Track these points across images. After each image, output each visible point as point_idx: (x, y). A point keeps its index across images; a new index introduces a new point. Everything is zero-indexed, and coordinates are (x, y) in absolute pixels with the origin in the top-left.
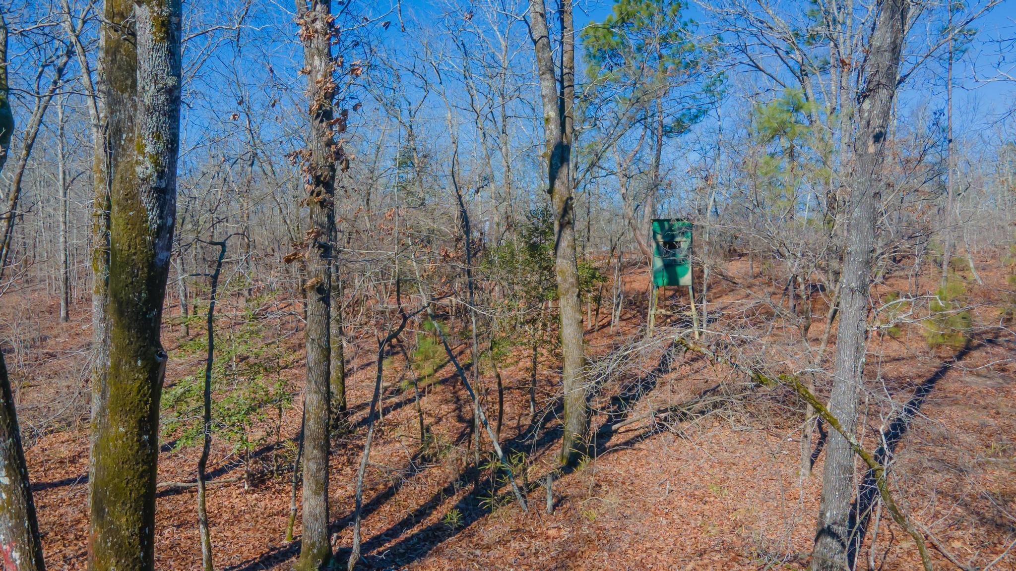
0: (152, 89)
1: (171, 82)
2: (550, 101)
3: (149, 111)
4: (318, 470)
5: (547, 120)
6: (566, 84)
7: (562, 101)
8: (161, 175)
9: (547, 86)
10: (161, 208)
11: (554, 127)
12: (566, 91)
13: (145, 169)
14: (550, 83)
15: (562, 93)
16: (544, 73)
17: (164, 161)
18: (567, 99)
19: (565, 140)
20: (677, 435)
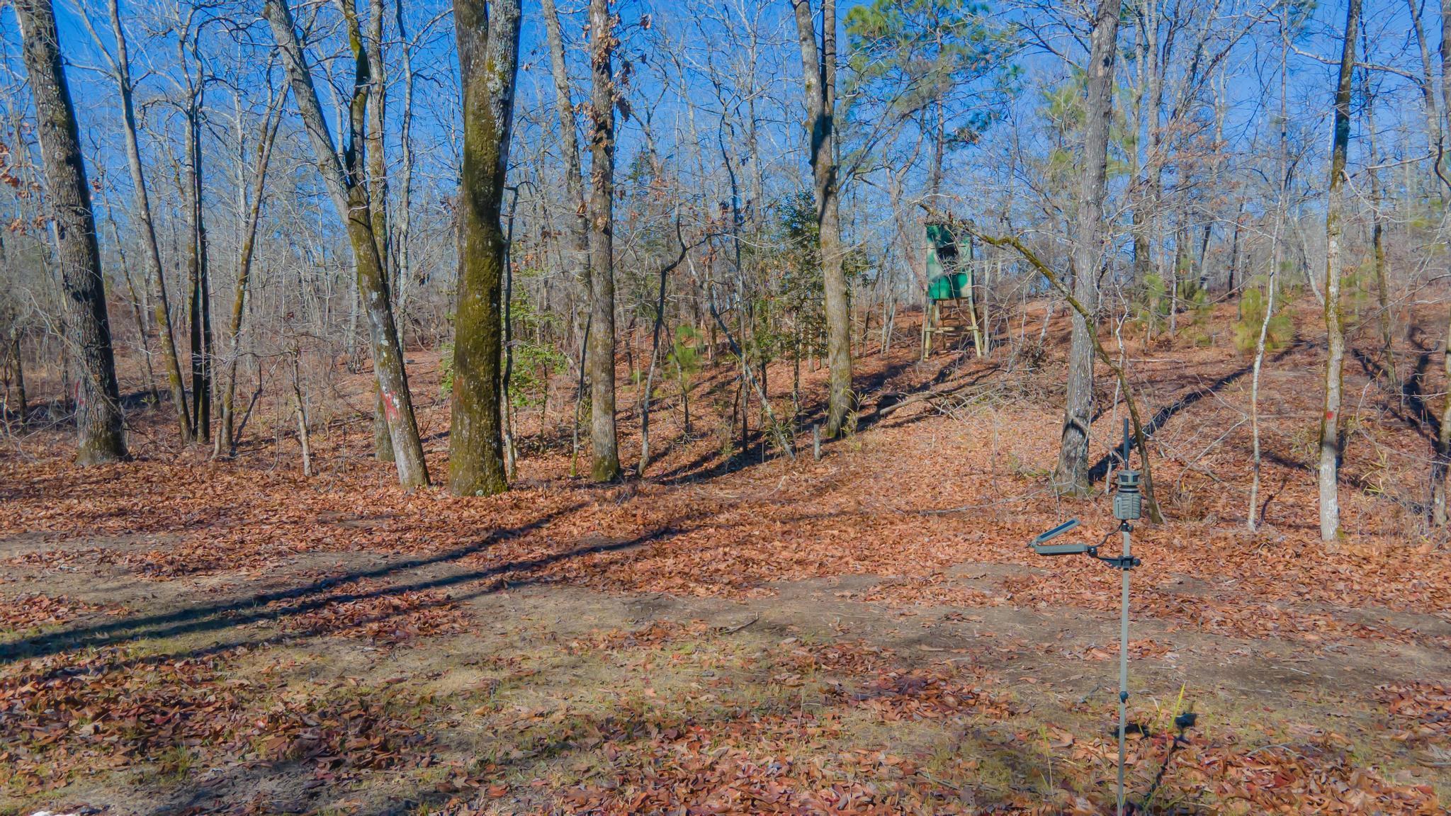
0: (502, 19)
1: (516, 14)
2: (811, 67)
3: (500, 36)
4: (607, 392)
5: (809, 87)
6: (827, 51)
7: (824, 68)
8: (506, 89)
9: (807, 51)
10: (505, 117)
11: (815, 94)
12: (828, 58)
13: (495, 84)
14: (811, 50)
15: (824, 60)
16: (805, 39)
17: (508, 77)
18: (829, 66)
19: (827, 110)
20: (948, 417)
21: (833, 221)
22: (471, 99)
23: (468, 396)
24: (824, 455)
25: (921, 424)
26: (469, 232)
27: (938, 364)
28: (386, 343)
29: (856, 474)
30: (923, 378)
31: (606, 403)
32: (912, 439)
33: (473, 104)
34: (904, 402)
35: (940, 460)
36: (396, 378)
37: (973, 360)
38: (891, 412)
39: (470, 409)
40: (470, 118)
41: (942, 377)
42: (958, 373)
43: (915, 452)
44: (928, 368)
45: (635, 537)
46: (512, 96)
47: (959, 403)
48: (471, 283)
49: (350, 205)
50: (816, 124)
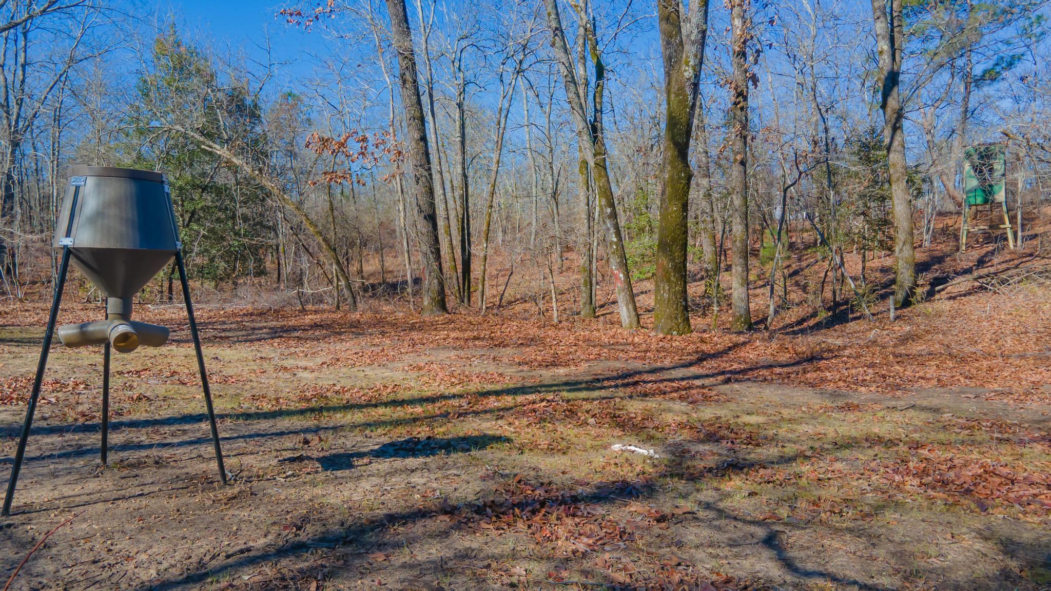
0: (695, 31)
1: (704, 27)
2: (883, 38)
3: (693, 43)
4: (743, 271)
5: (882, 52)
6: (895, 24)
7: (893, 37)
8: (695, 76)
9: (880, 26)
10: (694, 93)
11: (886, 57)
12: (895, 30)
13: (689, 73)
14: (883, 25)
15: (892, 31)
16: (878, 18)
17: (697, 69)
18: (896, 35)
19: (896, 68)
20: (995, 292)
21: (900, 148)
22: (673, 83)
23: (668, 272)
24: (897, 318)
25: (972, 298)
26: (669, 168)
27: (975, 254)
28: (615, 240)
29: (927, 332)
30: (965, 265)
31: (742, 279)
32: (968, 308)
33: (674, 87)
34: (954, 282)
35: (996, 322)
36: (621, 261)
37: (1006, 250)
38: (943, 290)
39: (669, 280)
40: (673, 96)
41: (981, 262)
42: (996, 261)
43: (973, 317)
44: (967, 257)
45: (793, 361)
46: (699, 80)
47: (1003, 282)
48: (670, 200)
49: (595, 155)
50: (886, 79)
